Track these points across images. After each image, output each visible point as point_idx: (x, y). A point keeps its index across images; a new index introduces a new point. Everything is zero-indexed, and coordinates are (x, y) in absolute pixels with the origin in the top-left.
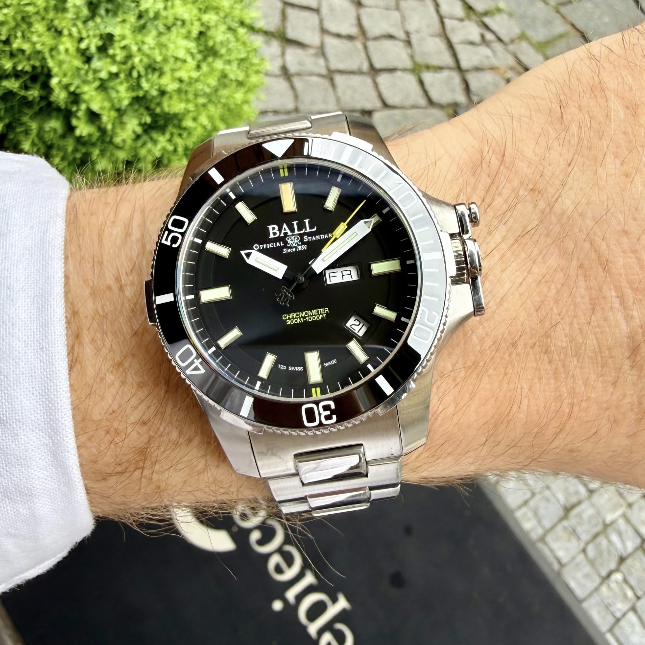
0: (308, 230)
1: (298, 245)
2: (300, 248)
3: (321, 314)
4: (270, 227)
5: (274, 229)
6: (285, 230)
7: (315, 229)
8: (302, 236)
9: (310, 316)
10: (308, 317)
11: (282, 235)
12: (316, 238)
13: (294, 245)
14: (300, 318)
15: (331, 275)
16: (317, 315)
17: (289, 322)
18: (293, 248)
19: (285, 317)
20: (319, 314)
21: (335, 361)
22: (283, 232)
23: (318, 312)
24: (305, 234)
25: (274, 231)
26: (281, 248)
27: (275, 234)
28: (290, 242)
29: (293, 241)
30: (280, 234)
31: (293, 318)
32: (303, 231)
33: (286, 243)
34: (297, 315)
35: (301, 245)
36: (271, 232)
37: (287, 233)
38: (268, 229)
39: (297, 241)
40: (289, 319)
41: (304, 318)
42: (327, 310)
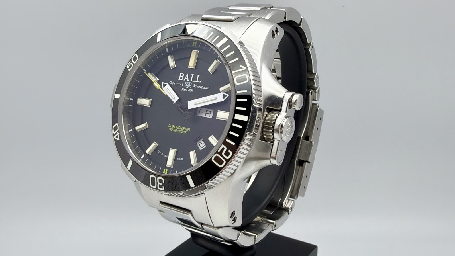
0: (197, 81)
1: (190, 88)
2: (190, 90)
3: (186, 131)
4: (181, 74)
5: (182, 75)
6: (187, 77)
7: (200, 82)
8: (193, 83)
9: (181, 130)
10: (180, 130)
11: (184, 80)
12: (199, 87)
13: (188, 88)
14: (176, 129)
15: (201, 111)
16: (184, 130)
17: (170, 129)
18: (186, 89)
19: (170, 126)
20: (185, 131)
21: (182, 159)
22: (185, 78)
23: (185, 129)
24: (195, 83)
25: (182, 76)
26: (181, 87)
27: (181, 78)
28: (186, 85)
29: (188, 85)
30: (184, 79)
31: (173, 128)
32: (194, 81)
33: (184, 85)
34: (175, 127)
35: (191, 89)
36: (180, 76)
37: (187, 79)
38: (180, 74)
39: (190, 86)
40: (171, 128)
41: (178, 130)
42: (189, 129)
